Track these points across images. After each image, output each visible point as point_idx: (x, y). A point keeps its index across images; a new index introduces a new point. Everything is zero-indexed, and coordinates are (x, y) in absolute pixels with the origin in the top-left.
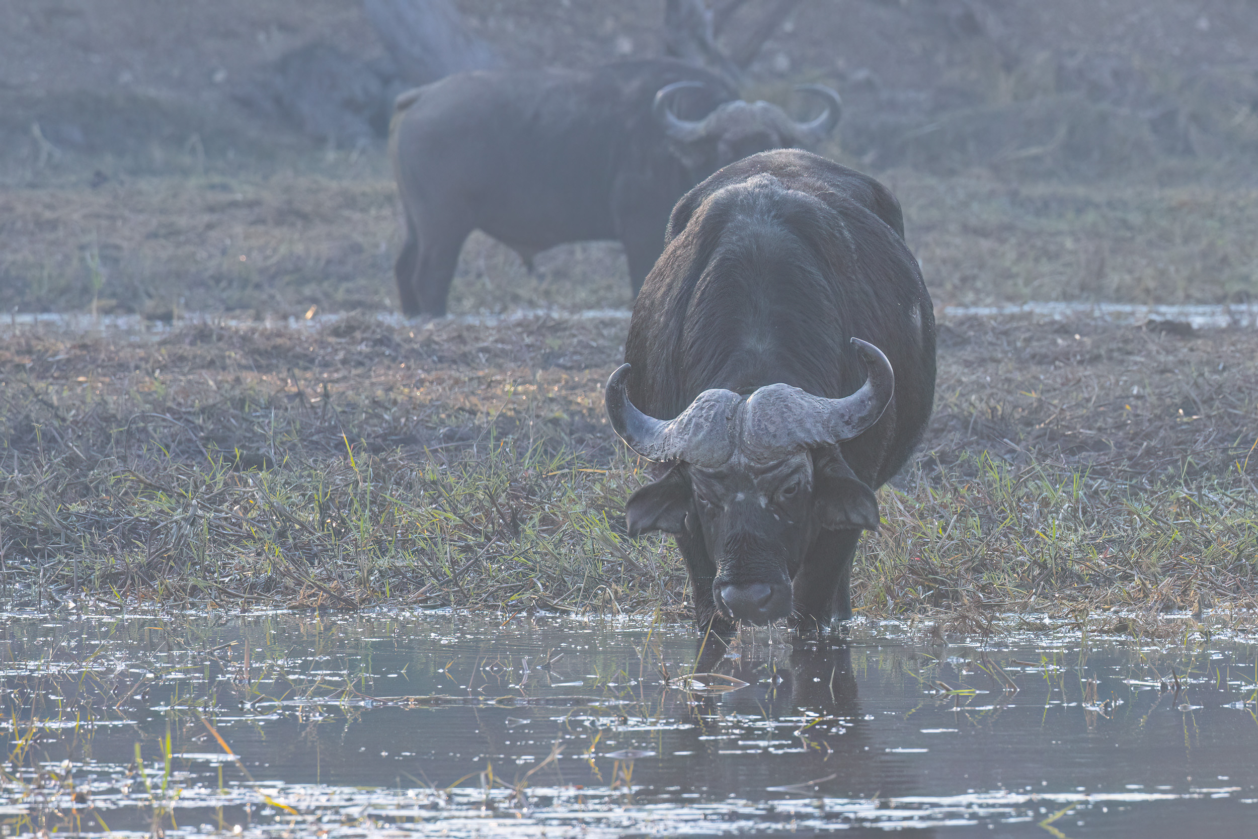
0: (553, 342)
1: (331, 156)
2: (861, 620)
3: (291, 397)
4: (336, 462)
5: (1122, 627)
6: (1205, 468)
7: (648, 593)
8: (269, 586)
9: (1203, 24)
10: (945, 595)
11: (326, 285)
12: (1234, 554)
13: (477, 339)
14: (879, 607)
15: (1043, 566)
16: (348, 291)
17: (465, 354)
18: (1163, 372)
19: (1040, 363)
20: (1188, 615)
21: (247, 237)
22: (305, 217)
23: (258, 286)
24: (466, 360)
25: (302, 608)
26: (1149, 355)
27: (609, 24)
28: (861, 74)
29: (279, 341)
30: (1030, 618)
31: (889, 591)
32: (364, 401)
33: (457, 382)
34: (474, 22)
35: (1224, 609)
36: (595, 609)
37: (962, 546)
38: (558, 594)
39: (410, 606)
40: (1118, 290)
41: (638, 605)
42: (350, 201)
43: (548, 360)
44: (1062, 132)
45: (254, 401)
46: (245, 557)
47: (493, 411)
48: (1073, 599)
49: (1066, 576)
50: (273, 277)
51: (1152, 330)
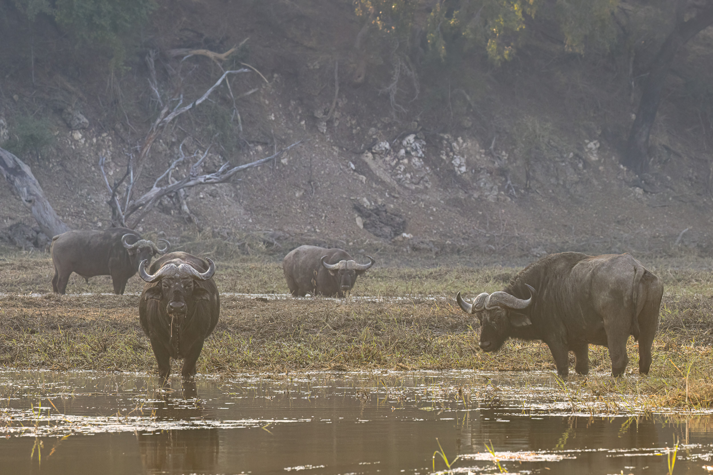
0: (102, 301)
1: (24, 252)
2: (200, 374)
3: (38, 315)
4: (55, 331)
5: (269, 377)
6: (280, 336)
7: (143, 367)
8: (43, 364)
9: (250, 221)
10: (221, 368)
11: (33, 285)
12: (295, 358)
13: (82, 300)
14: (204, 371)
15: (245, 361)
16: (39, 287)
17: (79, 304)
18: (262, 311)
19: (229, 308)
20: (284, 374)
21: (11, 273)
22: (26, 268)
23: (15, 286)
24: (80, 306)
25: (53, 370)
26: (258, 307)
27: (96, 219)
28: (161, 233)
29: (31, 300)
30: (244, 374)
31: (207, 367)
32: (56, 316)
33: (79, 311)
34: (61, 218)
35: (293, 373)
36: (130, 371)
37: (224, 355)
38: (120, 367)
39: (81, 369)
40: (239, 290)
41: (141, 370)
42: (37, 264)
43: (102, 306)
44: (215, 248)
45: (28, 316)
46: (36, 356)
47: (90, 319)
48: (254, 370)
49: (251, 364)
50: (18, 284)
51: (257, 300)
